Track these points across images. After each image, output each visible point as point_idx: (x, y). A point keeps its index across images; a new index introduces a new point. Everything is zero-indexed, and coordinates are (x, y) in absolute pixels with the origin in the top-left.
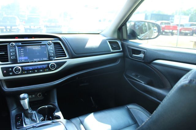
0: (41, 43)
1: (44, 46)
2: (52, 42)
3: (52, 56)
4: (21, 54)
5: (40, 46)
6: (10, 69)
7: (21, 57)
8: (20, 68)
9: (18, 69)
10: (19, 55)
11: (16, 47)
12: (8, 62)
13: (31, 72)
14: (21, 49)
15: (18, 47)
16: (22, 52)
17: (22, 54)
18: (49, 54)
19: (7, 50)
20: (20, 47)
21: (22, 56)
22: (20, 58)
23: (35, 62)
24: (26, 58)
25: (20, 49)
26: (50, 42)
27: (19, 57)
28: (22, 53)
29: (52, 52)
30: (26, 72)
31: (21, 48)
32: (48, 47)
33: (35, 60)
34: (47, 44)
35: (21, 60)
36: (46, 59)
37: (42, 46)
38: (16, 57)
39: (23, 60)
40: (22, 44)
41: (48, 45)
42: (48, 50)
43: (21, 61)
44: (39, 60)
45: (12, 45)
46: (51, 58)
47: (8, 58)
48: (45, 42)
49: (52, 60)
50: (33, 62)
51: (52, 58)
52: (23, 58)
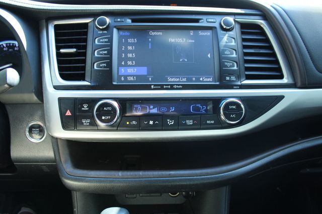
0: (197, 21)
1: (208, 33)
2: (235, 21)
3: (231, 73)
4: (126, 55)
5: (192, 33)
6: (85, 107)
7: (126, 65)
8: (115, 104)
9: (110, 108)
10: (120, 59)
11: (115, 31)
12: (84, 80)
13: (151, 123)
14: (130, 41)
15: (121, 33)
16: (130, 48)
17: (130, 55)
18: (221, 65)
19: (85, 40)
20: (127, 33)
21: (129, 63)
22: (122, 71)
23: (172, 88)
24: (143, 71)
25: (127, 38)
26: (231, 19)
27: (119, 65)
28: (131, 52)
29: (234, 55)
30: (134, 122)
31: (130, 37)
32: (220, 36)
33: (171, 80)
34: (217, 25)
35: (126, 77)
36: (209, 80)
37: (201, 33)
38: (110, 65)
39: (132, 78)
40: (133, 21)
41: (220, 32)
42: (222, 48)
43: (123, 79)
44: (184, 81)
45: (102, 23)
46: (228, 78)
47: (84, 68)
48: (211, 19)
49: (231, 87)
50: (162, 88)
51: (233, 78)
52: (130, 71)
